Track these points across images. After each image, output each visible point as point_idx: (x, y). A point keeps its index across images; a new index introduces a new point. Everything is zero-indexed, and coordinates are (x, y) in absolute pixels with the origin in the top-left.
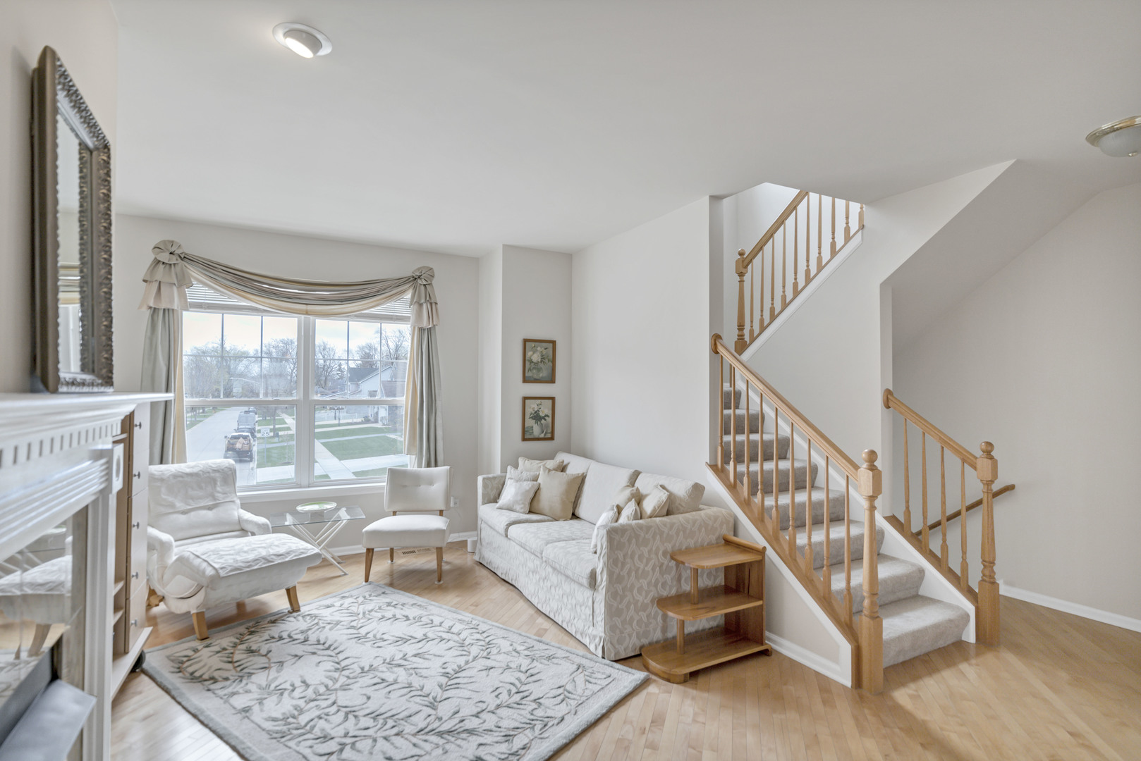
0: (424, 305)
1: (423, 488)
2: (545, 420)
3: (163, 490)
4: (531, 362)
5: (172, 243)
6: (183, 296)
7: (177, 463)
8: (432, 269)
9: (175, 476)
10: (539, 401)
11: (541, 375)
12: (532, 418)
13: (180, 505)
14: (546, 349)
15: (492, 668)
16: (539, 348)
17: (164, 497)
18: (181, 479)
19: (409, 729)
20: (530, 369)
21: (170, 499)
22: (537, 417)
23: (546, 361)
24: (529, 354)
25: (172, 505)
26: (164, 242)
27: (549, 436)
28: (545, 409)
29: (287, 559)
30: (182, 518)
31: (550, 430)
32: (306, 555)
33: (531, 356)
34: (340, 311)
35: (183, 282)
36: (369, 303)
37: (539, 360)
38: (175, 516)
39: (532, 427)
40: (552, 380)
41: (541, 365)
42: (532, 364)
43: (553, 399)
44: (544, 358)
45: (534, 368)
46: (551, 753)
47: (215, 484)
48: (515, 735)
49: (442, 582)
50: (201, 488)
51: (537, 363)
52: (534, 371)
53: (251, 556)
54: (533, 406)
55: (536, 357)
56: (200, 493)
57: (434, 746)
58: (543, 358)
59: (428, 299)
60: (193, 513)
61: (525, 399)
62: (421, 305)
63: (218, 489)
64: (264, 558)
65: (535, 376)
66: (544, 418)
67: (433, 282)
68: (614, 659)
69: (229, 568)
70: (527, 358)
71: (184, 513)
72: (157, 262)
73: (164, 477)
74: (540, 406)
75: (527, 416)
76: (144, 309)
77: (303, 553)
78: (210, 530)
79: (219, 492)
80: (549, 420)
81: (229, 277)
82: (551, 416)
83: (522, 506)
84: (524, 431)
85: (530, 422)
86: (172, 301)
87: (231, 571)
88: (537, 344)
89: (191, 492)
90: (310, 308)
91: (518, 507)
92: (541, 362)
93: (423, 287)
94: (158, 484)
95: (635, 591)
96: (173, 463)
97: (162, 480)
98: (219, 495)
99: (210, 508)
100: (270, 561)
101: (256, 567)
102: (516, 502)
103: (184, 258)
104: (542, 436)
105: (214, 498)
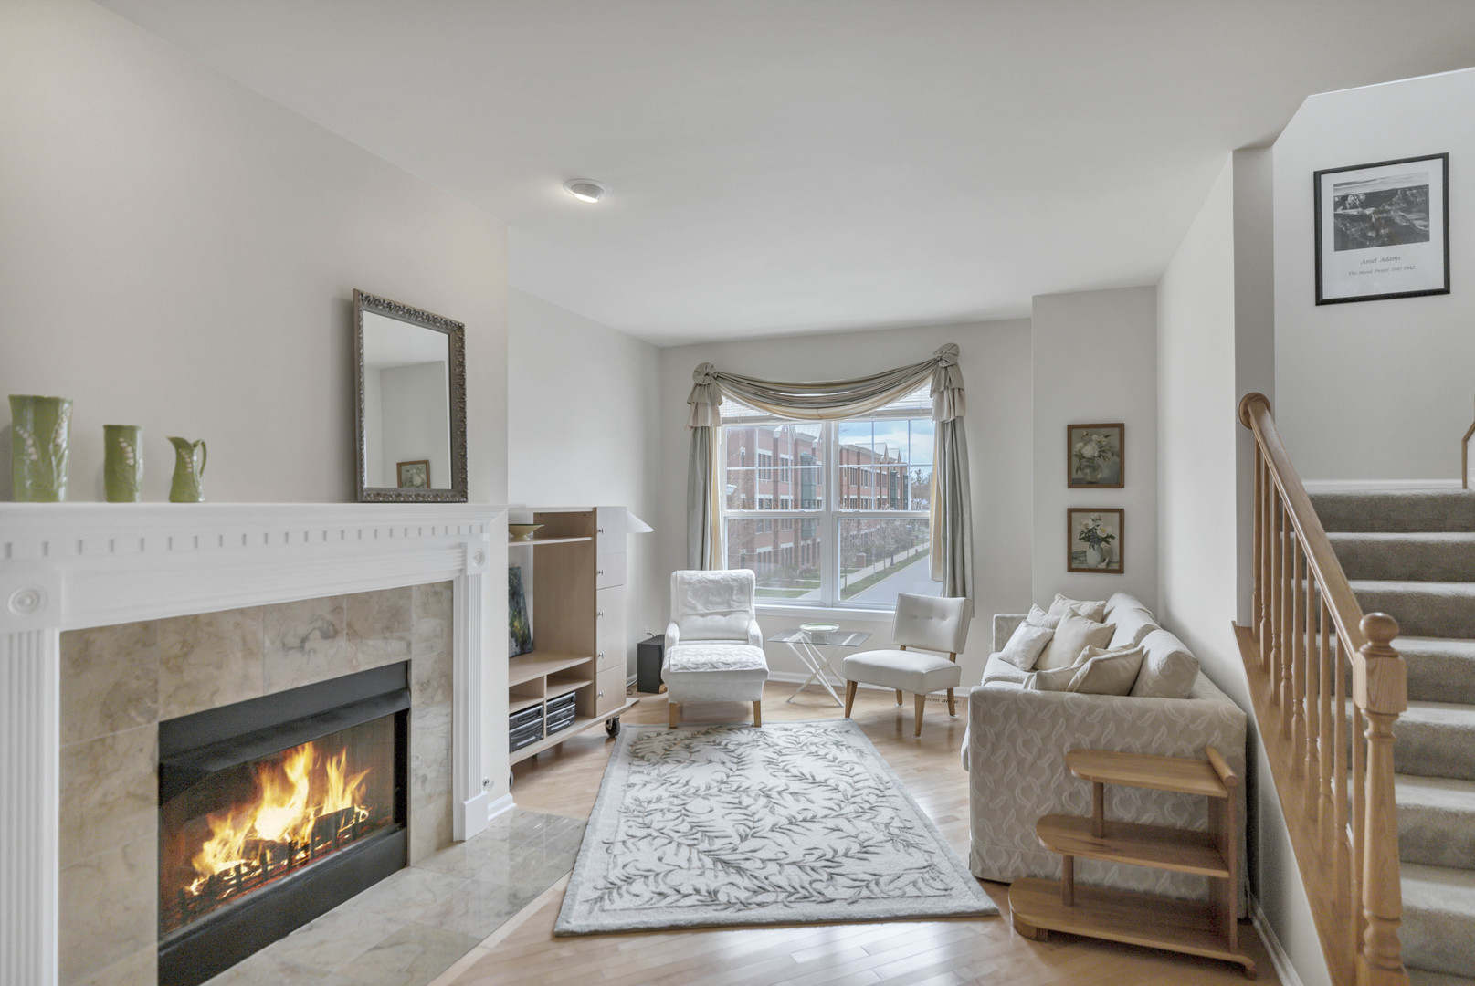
0: (945, 392)
1: (935, 621)
2: (1108, 543)
3: (689, 593)
4: (1081, 457)
5: (706, 365)
6: (716, 413)
7: (715, 569)
8: (955, 345)
9: (700, 581)
10: (1096, 514)
11: (1099, 476)
12: (1083, 539)
13: (701, 609)
14: (1106, 437)
15: (839, 830)
16: (1095, 437)
17: (689, 599)
18: (704, 584)
19: (705, 846)
20: (1079, 468)
21: (694, 602)
22: (1091, 537)
23: (1109, 454)
24: (1078, 446)
25: (694, 608)
26: (701, 366)
27: (1116, 566)
28: (1108, 527)
29: (731, 669)
30: (700, 621)
31: (1116, 558)
32: (749, 669)
33: (1081, 449)
34: (853, 411)
35: (716, 402)
36: (883, 398)
37: (1096, 454)
38: (695, 617)
39: (1085, 552)
40: (1117, 482)
41: (1101, 462)
42: (1083, 460)
43: (1121, 512)
44: (1104, 451)
45: (1087, 466)
46: (774, 920)
47: (732, 592)
48: (768, 891)
49: (920, 737)
50: (719, 594)
51: (1092, 459)
52: (1088, 471)
53: (701, 660)
54: (1085, 522)
55: (1090, 451)
56: (719, 600)
57: (700, 866)
58: (1102, 452)
59: (947, 384)
60: (709, 617)
61: (1071, 511)
62: (942, 393)
63: (734, 597)
64: (712, 664)
65: (1089, 478)
66: (1105, 540)
67: (959, 362)
68: (980, 876)
69: (680, 666)
70: (1074, 453)
71: (703, 616)
72: (697, 385)
73: (692, 582)
74: (1098, 522)
75: (1076, 536)
76: (688, 429)
77: (748, 666)
78: (720, 635)
79: (734, 601)
80: (1115, 543)
81: (752, 390)
82: (1117, 536)
83: (1023, 659)
84: (1071, 557)
85: (1079, 546)
86: (706, 419)
87: (681, 669)
88: (1089, 430)
89: (711, 598)
90: (821, 411)
91: (1017, 660)
92: (1099, 456)
93: (943, 371)
94: (686, 587)
95: (1018, 790)
96: (710, 569)
97: (689, 583)
98: (734, 603)
99: (724, 615)
100: (715, 667)
101: (701, 670)
102: (1016, 653)
103: (718, 377)
104: (1103, 566)
105: (730, 606)
